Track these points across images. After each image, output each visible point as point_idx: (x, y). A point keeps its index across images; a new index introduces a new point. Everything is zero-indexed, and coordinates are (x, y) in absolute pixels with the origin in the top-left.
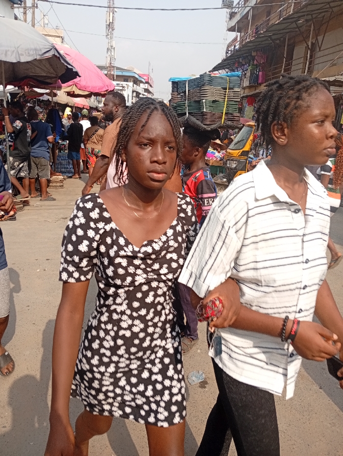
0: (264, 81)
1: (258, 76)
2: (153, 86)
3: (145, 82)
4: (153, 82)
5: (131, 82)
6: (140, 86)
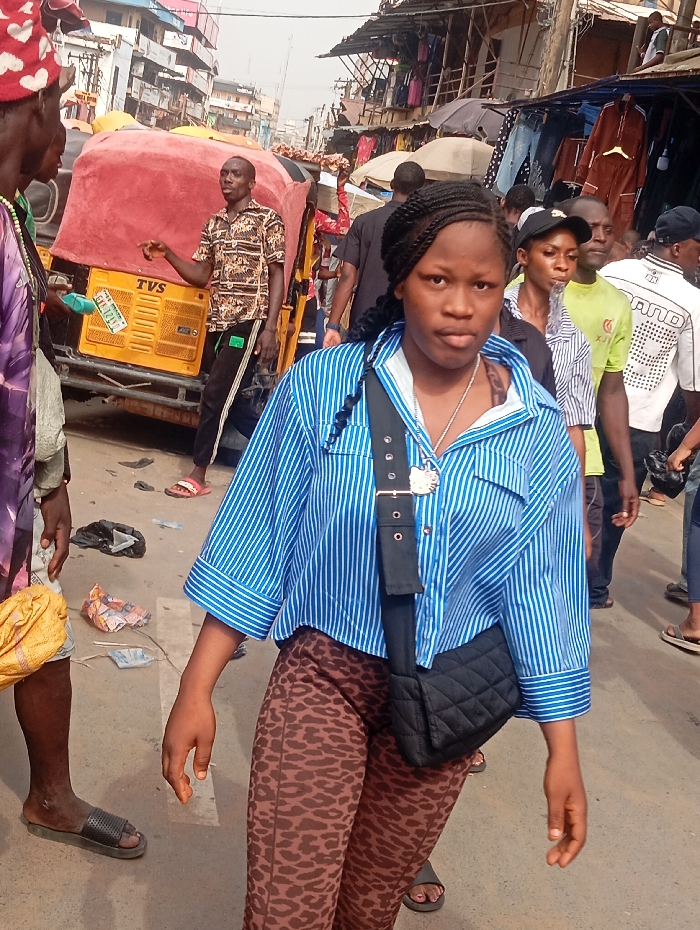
0: (418, 103)
1: (407, 89)
2: (213, 42)
3: (182, 30)
4: (216, 29)
5: (130, 26)
6: (162, 42)
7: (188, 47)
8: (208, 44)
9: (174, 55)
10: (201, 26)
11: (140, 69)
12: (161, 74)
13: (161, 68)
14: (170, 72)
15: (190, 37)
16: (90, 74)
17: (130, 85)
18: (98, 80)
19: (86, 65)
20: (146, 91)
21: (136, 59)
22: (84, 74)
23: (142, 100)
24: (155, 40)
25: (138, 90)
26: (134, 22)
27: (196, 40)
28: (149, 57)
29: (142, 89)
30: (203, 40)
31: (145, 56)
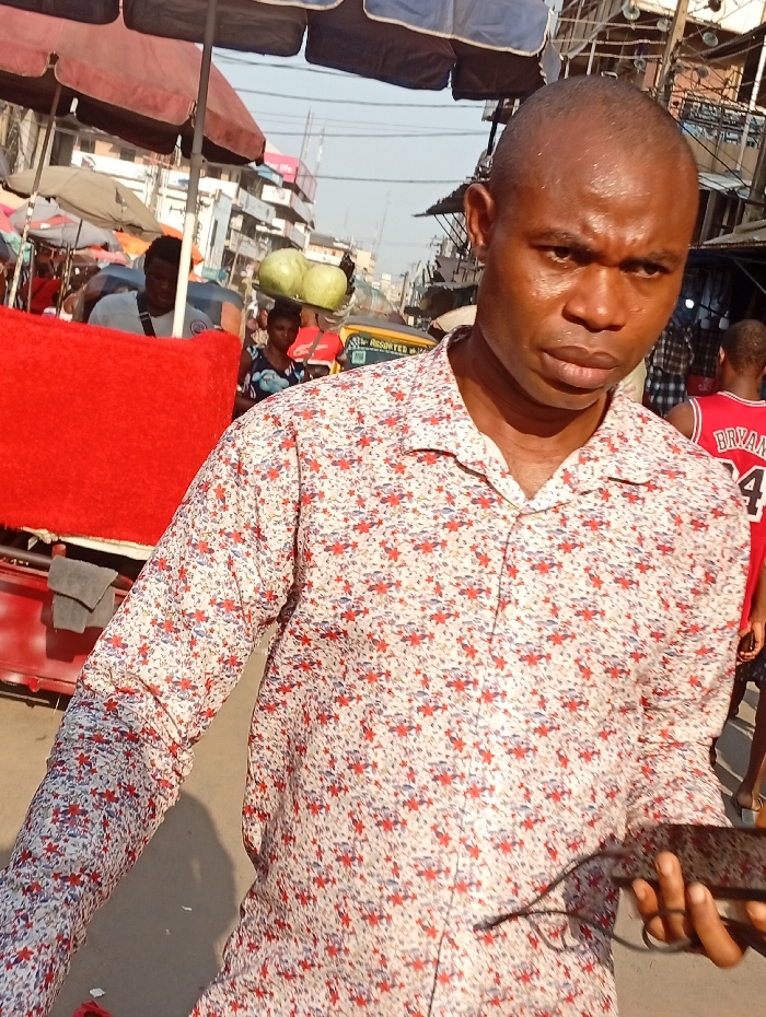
2: (310, 197)
3: (281, 185)
4: (314, 185)
5: (230, 180)
6: (260, 197)
7: (286, 202)
8: (305, 199)
9: (272, 210)
10: (299, 182)
11: (238, 222)
12: (258, 228)
13: (259, 222)
14: (267, 225)
15: (288, 192)
17: (228, 237)
20: (243, 244)
21: (235, 212)
23: (240, 252)
24: (253, 193)
25: (236, 243)
26: (234, 176)
27: (294, 195)
28: (247, 211)
29: (240, 242)
30: (300, 194)
31: (243, 210)
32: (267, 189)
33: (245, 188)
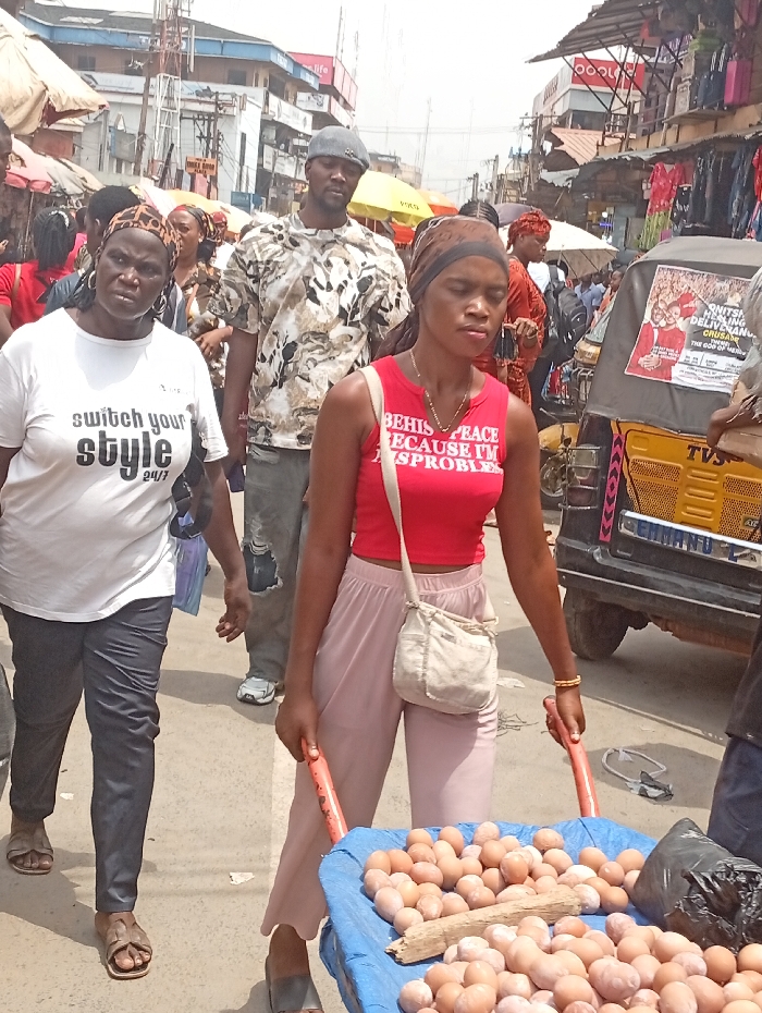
1: (722, 78)
2: (351, 103)
3: (317, 88)
4: (354, 88)
5: (256, 85)
6: (294, 104)
7: (325, 109)
8: (346, 105)
9: (310, 118)
10: (337, 84)
11: (272, 134)
12: (296, 142)
13: (295, 133)
14: (307, 137)
15: (327, 97)
16: (208, 139)
17: (261, 154)
18: (218, 145)
19: (201, 128)
20: (279, 160)
21: (266, 123)
22: (201, 138)
23: (276, 170)
24: (287, 100)
25: (271, 160)
26: (261, 82)
27: (333, 100)
28: (281, 120)
29: (275, 159)
30: (341, 100)
31: (276, 119)
32: (302, 96)
33: (276, 94)
